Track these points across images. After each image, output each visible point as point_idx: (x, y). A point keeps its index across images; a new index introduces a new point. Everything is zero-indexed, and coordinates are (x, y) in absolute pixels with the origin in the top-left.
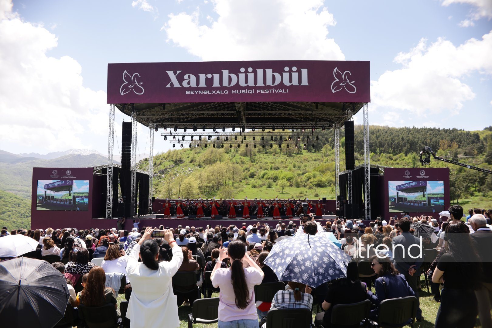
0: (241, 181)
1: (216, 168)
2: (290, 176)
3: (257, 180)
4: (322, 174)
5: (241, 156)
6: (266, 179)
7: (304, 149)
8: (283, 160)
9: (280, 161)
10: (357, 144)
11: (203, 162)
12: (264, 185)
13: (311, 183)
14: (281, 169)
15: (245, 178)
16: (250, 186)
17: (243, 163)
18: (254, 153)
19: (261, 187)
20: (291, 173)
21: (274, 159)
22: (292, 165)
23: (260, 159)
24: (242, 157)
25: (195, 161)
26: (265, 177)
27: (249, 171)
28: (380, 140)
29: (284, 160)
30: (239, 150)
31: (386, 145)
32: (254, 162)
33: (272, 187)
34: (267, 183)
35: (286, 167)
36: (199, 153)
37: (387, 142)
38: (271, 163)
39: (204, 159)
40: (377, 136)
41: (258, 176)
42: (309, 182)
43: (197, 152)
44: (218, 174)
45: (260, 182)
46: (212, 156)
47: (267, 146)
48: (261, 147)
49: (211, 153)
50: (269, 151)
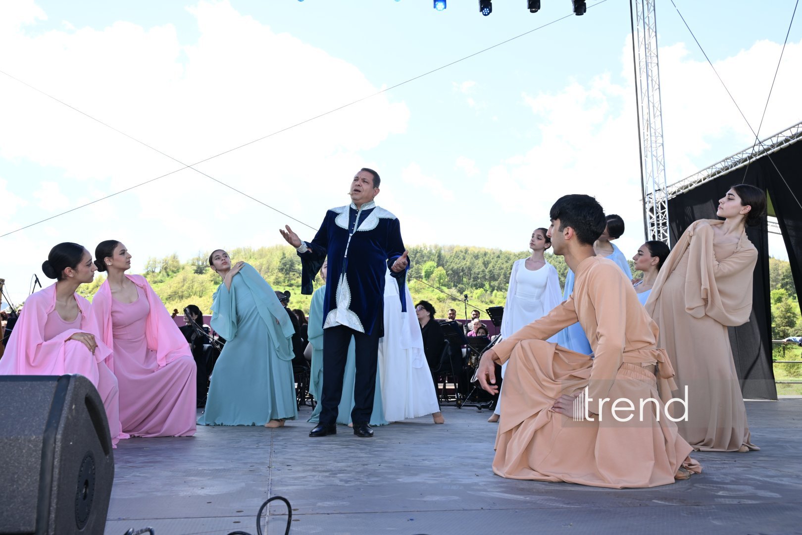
10: (452, 274)
11: (167, 299)
28: (492, 268)
31: (502, 277)
36: (161, 282)
37: (503, 271)
39: (169, 291)
40: (484, 261)
43: (156, 279)
46: (185, 288)
47: (291, 273)
48: (280, 275)
49: (184, 280)
50: (295, 282)
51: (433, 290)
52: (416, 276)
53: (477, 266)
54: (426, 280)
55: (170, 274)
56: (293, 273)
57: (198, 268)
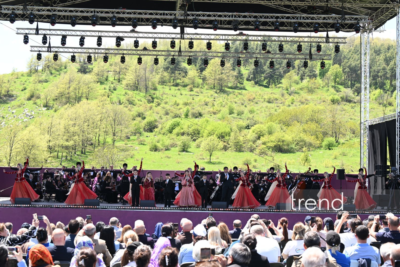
0: (129, 138)
1: (81, 111)
2: (223, 131)
3: (160, 136)
4: (285, 128)
5: (128, 89)
6: (178, 135)
7: (248, 80)
8: (208, 100)
9: (203, 100)
10: (349, 72)
11: (54, 100)
12: (173, 145)
13: (264, 143)
14: (206, 117)
15: (137, 132)
16: (147, 148)
17: (131, 103)
18: (153, 84)
19: (167, 149)
20: (226, 122)
21: (192, 97)
22: (225, 110)
23: (165, 96)
24: (130, 92)
25: (38, 97)
26: (175, 131)
27: (144, 118)
29: (210, 100)
30: (124, 79)
32: (153, 102)
33: (189, 150)
34: (179, 143)
35: (215, 113)
36: (46, 81)
38: (186, 104)
39: (56, 93)
40: (386, 57)
41: (162, 129)
42: (259, 142)
43: (41, 79)
44: (86, 124)
45: (167, 140)
46: (71, 89)
47: (176, 72)
48: (166, 74)
49: (70, 81)
50: (181, 81)
51: (328, 90)
52: (310, 74)
53: (378, 63)
54: (321, 78)
55: (53, 72)
56: (179, 72)
57: (82, 67)
